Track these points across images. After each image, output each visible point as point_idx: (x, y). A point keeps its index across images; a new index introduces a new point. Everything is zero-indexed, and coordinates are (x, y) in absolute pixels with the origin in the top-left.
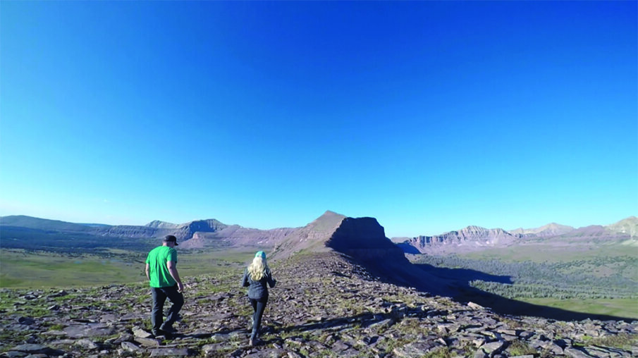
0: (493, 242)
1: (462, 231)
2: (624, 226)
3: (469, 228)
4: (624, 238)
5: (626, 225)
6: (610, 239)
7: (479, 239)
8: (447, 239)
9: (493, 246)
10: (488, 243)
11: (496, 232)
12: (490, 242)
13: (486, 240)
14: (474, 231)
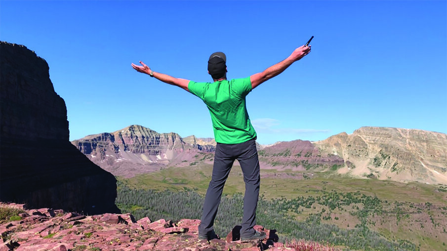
0: (166, 156)
1: (120, 135)
2: (335, 145)
3: (132, 128)
4: (338, 164)
5: (337, 145)
6: (321, 163)
7: (146, 150)
8: (97, 149)
9: (167, 162)
10: (159, 157)
11: (170, 138)
12: (162, 157)
13: (157, 153)
14: (138, 134)
